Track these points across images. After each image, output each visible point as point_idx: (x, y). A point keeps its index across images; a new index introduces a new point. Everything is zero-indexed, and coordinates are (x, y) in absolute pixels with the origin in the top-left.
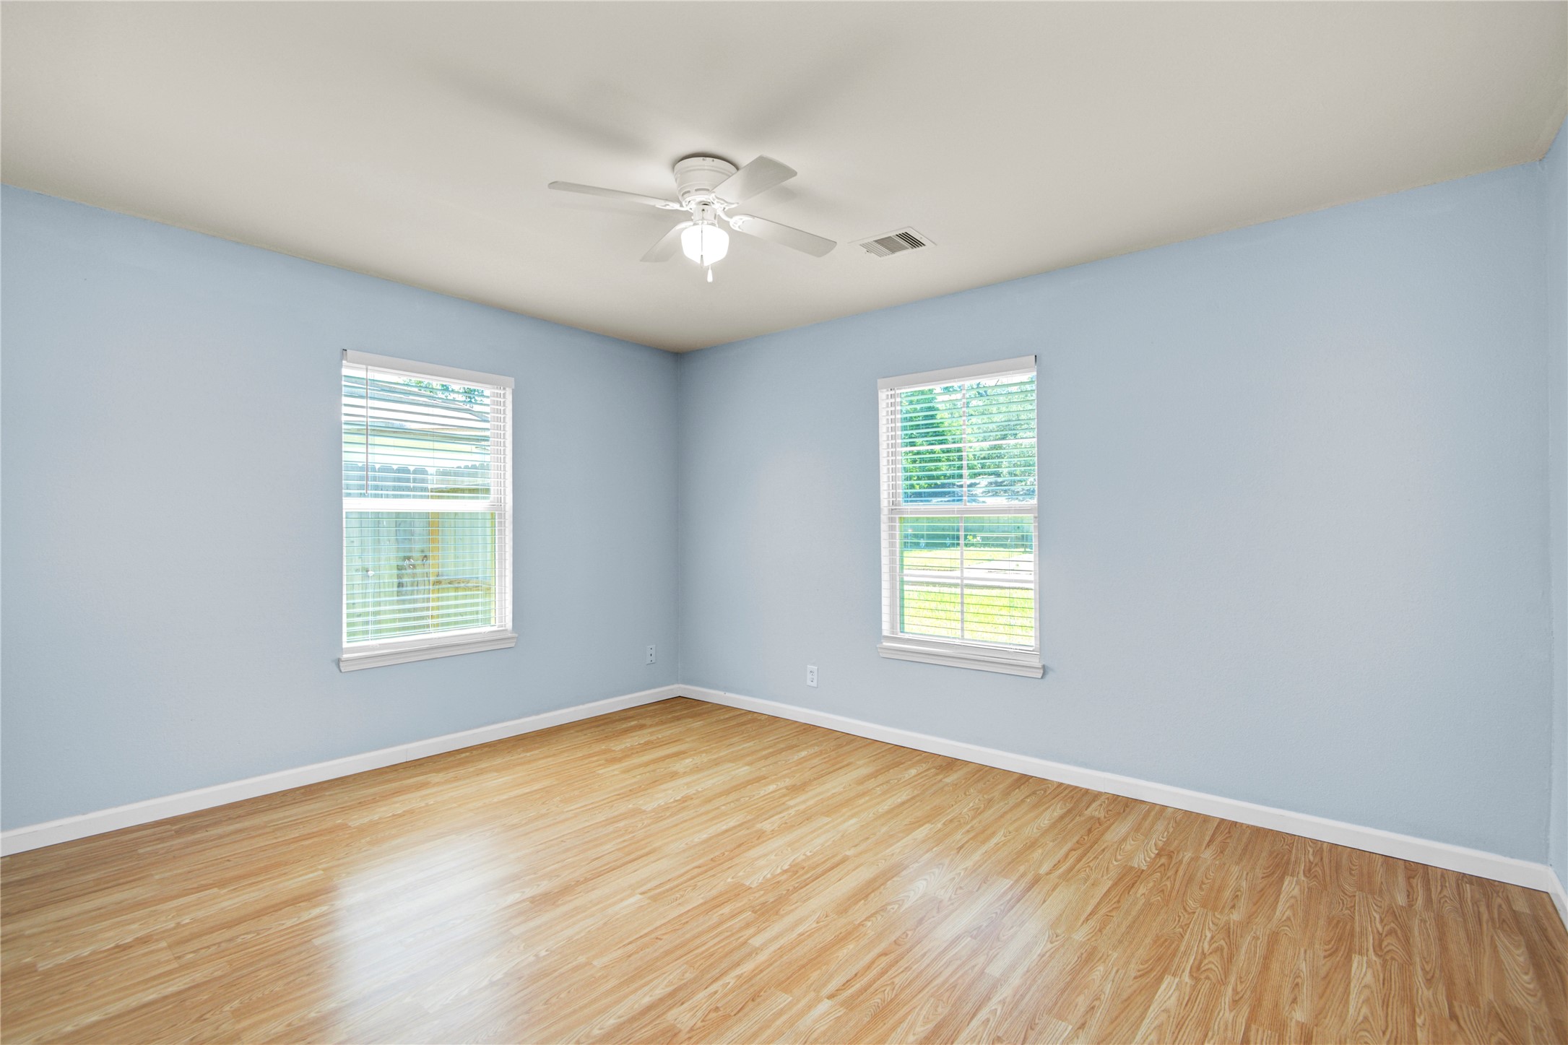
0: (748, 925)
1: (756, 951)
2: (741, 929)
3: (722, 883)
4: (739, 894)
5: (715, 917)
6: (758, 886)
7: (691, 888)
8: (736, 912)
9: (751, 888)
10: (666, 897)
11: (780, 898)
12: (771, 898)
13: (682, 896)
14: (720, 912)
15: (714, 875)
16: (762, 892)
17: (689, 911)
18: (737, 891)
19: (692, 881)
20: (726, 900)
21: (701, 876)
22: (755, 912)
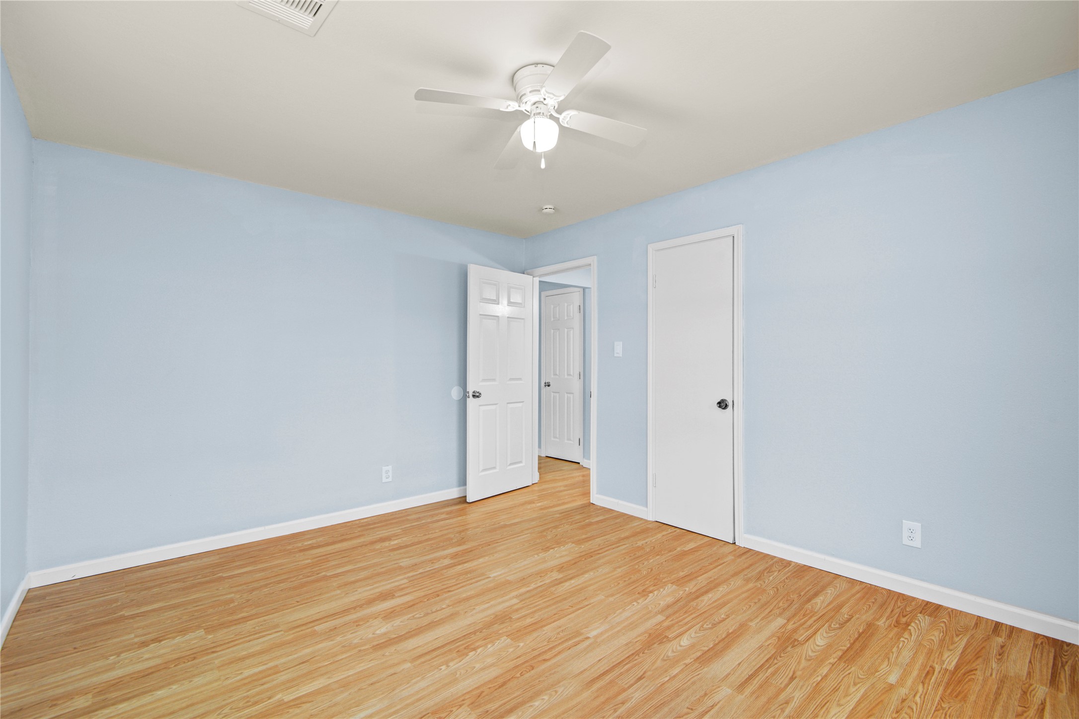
0: (517, 610)
1: (516, 597)
2: (521, 608)
3: (527, 642)
4: (517, 631)
5: (537, 617)
6: (501, 637)
7: (551, 640)
8: (523, 619)
9: (507, 636)
10: (570, 634)
11: (489, 627)
12: (496, 627)
13: (558, 633)
14: (532, 619)
15: (533, 650)
16: (500, 632)
17: (554, 622)
18: (517, 635)
19: (551, 646)
20: (527, 627)
21: (543, 650)
22: (511, 618)
